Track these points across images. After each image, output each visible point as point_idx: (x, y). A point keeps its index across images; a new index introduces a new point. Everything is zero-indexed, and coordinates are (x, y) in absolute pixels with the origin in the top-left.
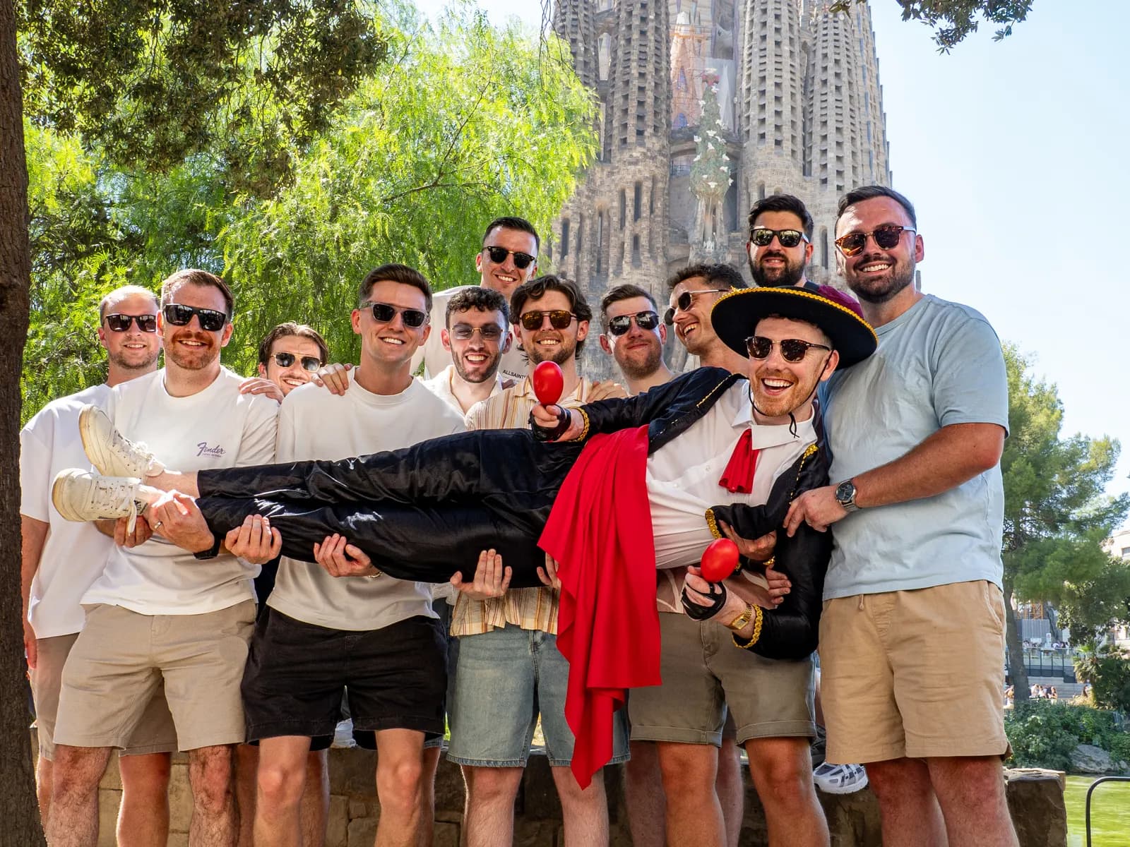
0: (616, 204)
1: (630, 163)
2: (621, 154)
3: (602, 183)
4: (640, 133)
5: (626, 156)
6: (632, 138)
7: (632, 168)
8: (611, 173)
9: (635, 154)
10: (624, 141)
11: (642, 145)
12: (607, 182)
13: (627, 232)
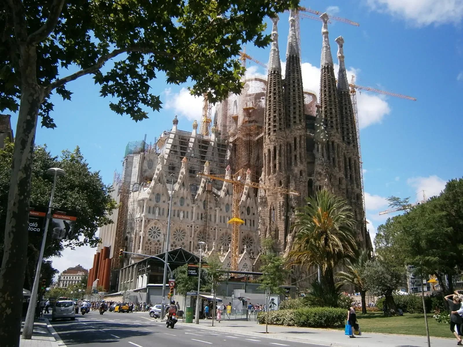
0: (293, 142)
1: (298, 130)
2: (295, 126)
3: (288, 135)
4: (300, 120)
5: (296, 127)
6: (298, 122)
7: (298, 131)
8: (291, 132)
9: (299, 127)
10: (295, 122)
11: (301, 124)
12: (290, 134)
13: (298, 152)
